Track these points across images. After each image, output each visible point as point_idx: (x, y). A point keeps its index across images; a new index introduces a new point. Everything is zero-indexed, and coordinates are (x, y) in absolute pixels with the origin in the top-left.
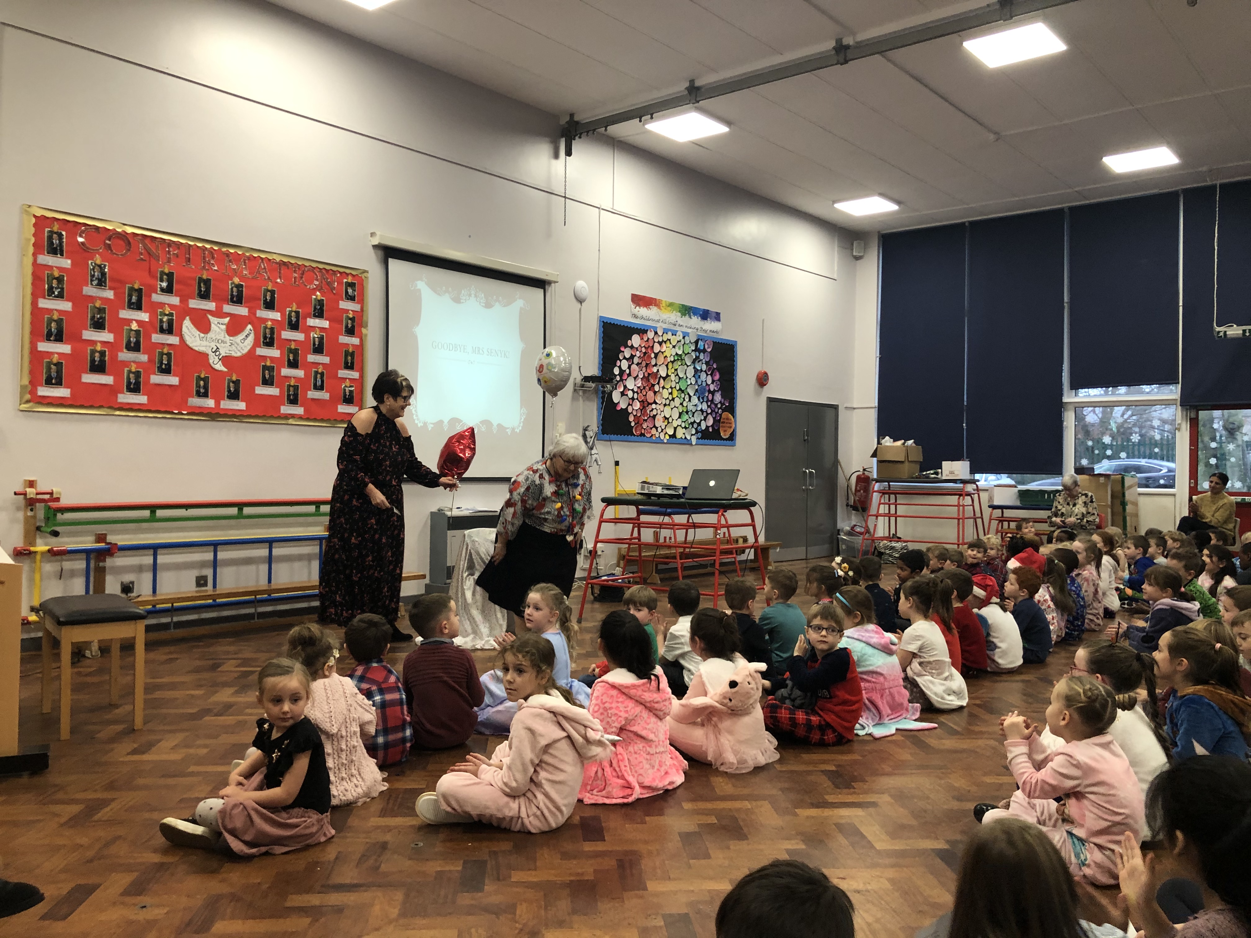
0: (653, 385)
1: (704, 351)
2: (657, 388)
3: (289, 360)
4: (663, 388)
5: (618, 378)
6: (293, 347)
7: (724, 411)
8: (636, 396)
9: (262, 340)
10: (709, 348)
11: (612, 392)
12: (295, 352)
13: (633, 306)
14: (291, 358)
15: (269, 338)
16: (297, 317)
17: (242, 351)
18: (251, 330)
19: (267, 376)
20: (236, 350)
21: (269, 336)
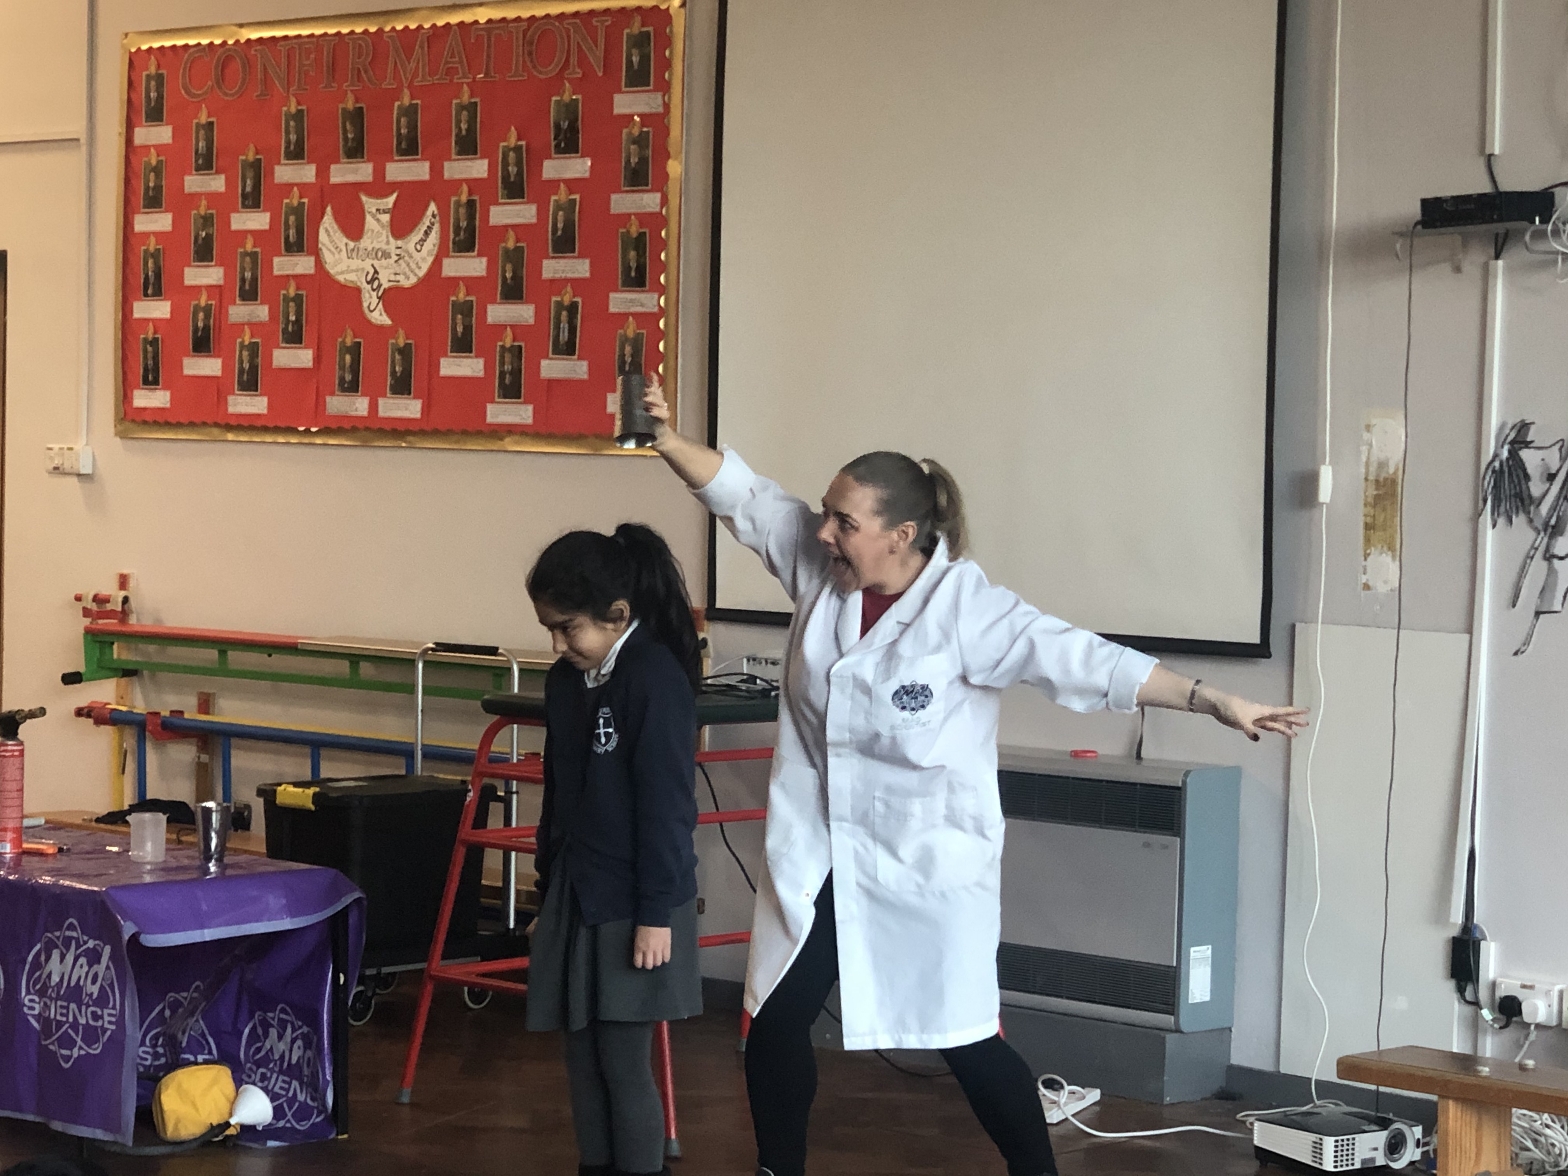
3: (504, 280)
6: (512, 245)
9: (453, 237)
12: (517, 258)
15: (466, 230)
16: (519, 163)
17: (417, 271)
18: (434, 216)
19: (460, 329)
20: (407, 270)
21: (465, 223)
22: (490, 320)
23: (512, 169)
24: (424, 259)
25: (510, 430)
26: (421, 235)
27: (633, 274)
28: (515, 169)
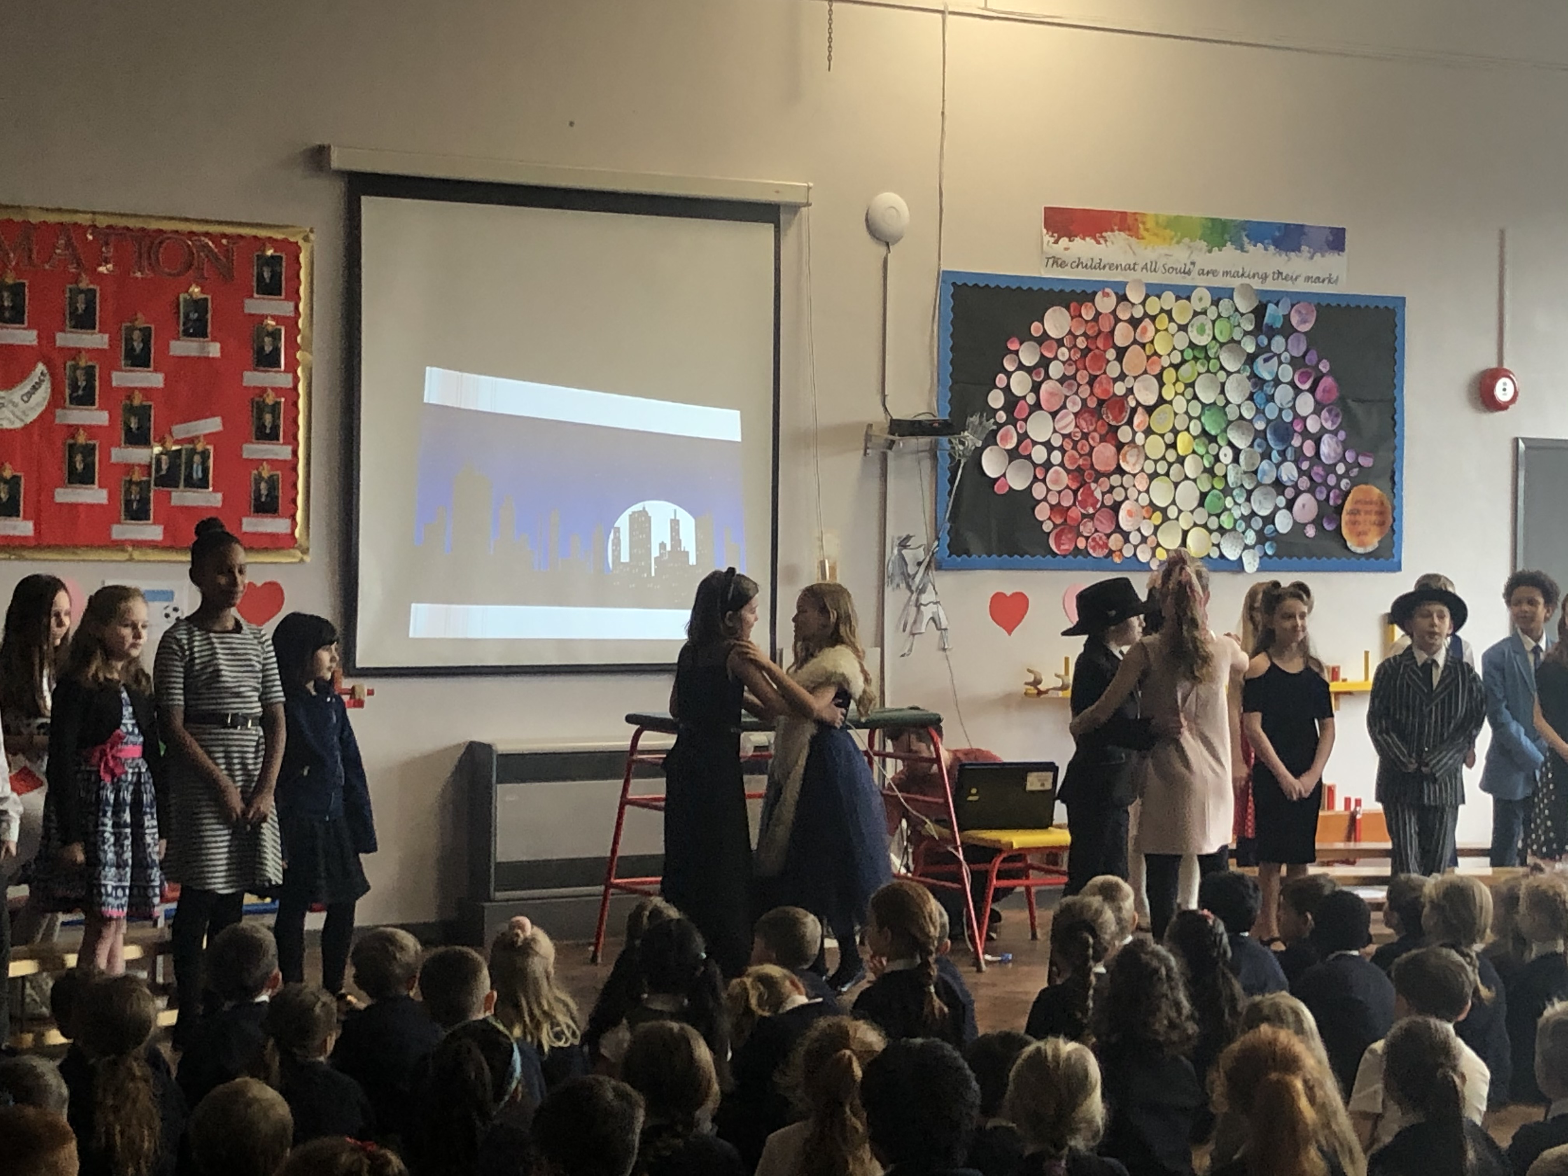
0: (1114, 430)
1: (1287, 330)
2: (1124, 434)
3: (128, 430)
4: (1148, 432)
5: (1002, 416)
6: (137, 402)
7: (1355, 483)
8: (1056, 457)
9: (67, 392)
10: (1304, 321)
11: (979, 452)
12: (143, 413)
13: (1048, 239)
14: (134, 425)
15: (84, 389)
16: (146, 341)
17: (23, 417)
18: (42, 374)
19: (80, 466)
20: (11, 416)
21: (84, 383)
22: (114, 459)
23: (138, 346)
24: (32, 409)
25: (138, 544)
26: (28, 388)
27: (268, 431)
28: (141, 345)
